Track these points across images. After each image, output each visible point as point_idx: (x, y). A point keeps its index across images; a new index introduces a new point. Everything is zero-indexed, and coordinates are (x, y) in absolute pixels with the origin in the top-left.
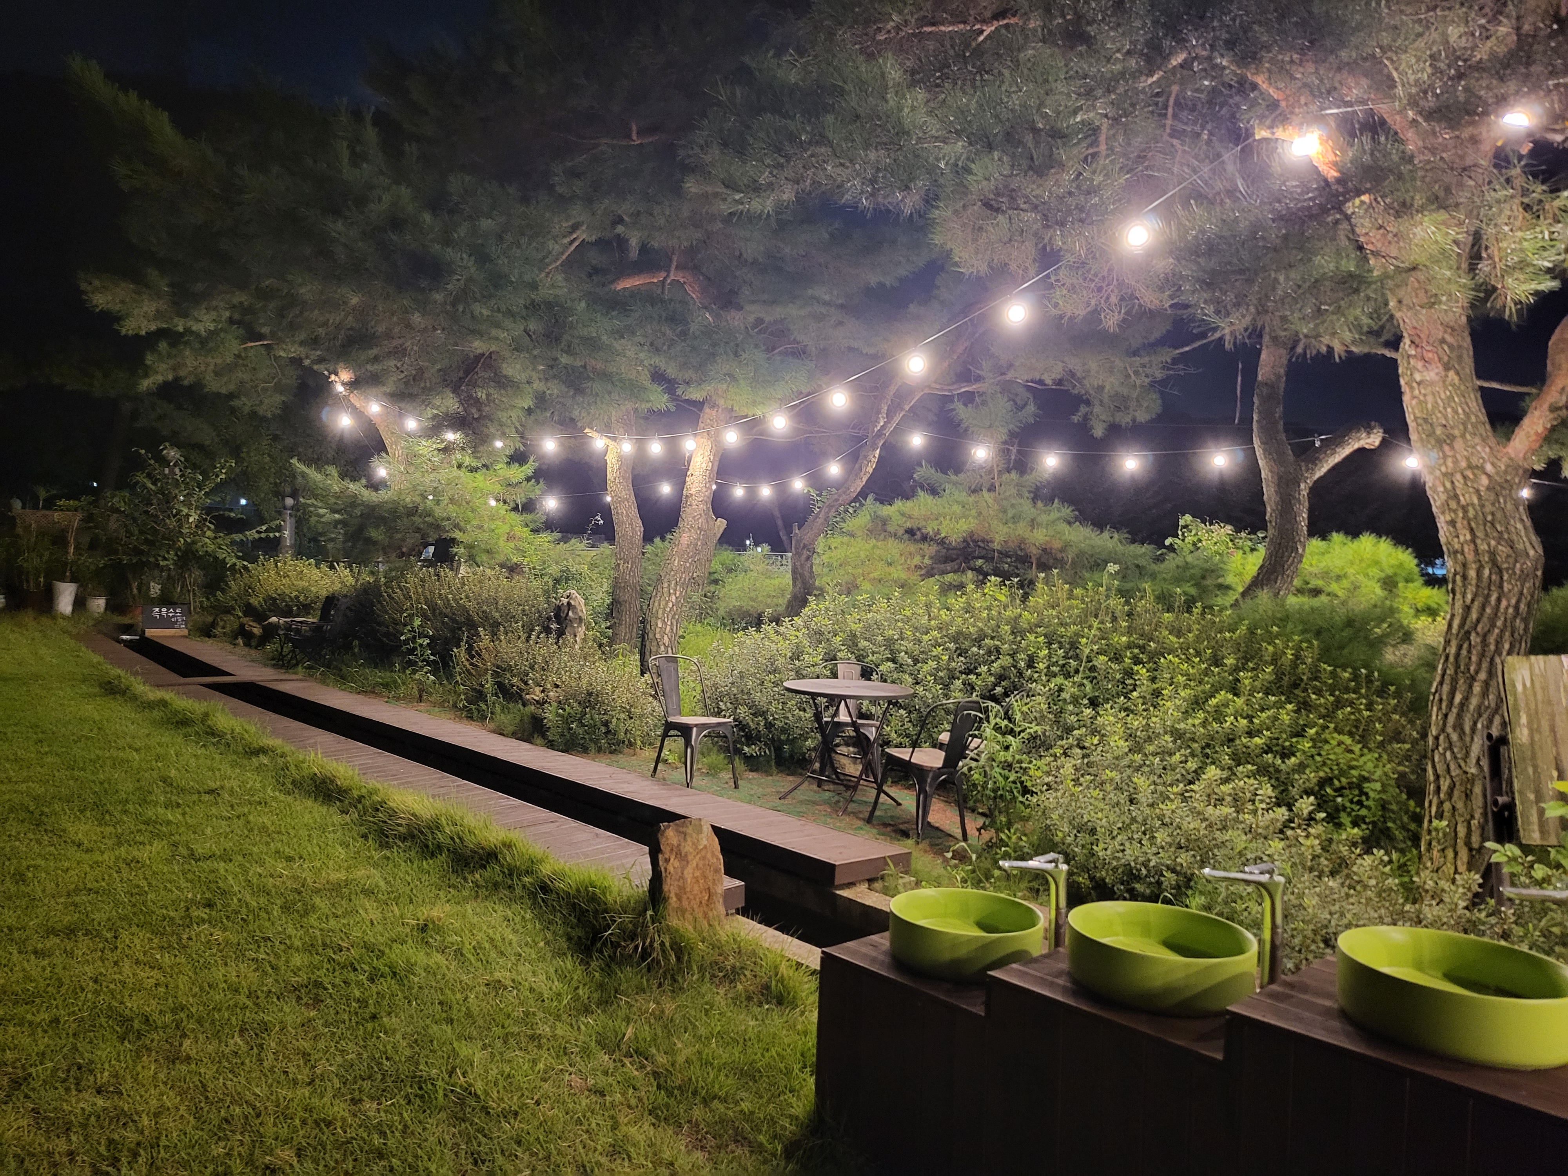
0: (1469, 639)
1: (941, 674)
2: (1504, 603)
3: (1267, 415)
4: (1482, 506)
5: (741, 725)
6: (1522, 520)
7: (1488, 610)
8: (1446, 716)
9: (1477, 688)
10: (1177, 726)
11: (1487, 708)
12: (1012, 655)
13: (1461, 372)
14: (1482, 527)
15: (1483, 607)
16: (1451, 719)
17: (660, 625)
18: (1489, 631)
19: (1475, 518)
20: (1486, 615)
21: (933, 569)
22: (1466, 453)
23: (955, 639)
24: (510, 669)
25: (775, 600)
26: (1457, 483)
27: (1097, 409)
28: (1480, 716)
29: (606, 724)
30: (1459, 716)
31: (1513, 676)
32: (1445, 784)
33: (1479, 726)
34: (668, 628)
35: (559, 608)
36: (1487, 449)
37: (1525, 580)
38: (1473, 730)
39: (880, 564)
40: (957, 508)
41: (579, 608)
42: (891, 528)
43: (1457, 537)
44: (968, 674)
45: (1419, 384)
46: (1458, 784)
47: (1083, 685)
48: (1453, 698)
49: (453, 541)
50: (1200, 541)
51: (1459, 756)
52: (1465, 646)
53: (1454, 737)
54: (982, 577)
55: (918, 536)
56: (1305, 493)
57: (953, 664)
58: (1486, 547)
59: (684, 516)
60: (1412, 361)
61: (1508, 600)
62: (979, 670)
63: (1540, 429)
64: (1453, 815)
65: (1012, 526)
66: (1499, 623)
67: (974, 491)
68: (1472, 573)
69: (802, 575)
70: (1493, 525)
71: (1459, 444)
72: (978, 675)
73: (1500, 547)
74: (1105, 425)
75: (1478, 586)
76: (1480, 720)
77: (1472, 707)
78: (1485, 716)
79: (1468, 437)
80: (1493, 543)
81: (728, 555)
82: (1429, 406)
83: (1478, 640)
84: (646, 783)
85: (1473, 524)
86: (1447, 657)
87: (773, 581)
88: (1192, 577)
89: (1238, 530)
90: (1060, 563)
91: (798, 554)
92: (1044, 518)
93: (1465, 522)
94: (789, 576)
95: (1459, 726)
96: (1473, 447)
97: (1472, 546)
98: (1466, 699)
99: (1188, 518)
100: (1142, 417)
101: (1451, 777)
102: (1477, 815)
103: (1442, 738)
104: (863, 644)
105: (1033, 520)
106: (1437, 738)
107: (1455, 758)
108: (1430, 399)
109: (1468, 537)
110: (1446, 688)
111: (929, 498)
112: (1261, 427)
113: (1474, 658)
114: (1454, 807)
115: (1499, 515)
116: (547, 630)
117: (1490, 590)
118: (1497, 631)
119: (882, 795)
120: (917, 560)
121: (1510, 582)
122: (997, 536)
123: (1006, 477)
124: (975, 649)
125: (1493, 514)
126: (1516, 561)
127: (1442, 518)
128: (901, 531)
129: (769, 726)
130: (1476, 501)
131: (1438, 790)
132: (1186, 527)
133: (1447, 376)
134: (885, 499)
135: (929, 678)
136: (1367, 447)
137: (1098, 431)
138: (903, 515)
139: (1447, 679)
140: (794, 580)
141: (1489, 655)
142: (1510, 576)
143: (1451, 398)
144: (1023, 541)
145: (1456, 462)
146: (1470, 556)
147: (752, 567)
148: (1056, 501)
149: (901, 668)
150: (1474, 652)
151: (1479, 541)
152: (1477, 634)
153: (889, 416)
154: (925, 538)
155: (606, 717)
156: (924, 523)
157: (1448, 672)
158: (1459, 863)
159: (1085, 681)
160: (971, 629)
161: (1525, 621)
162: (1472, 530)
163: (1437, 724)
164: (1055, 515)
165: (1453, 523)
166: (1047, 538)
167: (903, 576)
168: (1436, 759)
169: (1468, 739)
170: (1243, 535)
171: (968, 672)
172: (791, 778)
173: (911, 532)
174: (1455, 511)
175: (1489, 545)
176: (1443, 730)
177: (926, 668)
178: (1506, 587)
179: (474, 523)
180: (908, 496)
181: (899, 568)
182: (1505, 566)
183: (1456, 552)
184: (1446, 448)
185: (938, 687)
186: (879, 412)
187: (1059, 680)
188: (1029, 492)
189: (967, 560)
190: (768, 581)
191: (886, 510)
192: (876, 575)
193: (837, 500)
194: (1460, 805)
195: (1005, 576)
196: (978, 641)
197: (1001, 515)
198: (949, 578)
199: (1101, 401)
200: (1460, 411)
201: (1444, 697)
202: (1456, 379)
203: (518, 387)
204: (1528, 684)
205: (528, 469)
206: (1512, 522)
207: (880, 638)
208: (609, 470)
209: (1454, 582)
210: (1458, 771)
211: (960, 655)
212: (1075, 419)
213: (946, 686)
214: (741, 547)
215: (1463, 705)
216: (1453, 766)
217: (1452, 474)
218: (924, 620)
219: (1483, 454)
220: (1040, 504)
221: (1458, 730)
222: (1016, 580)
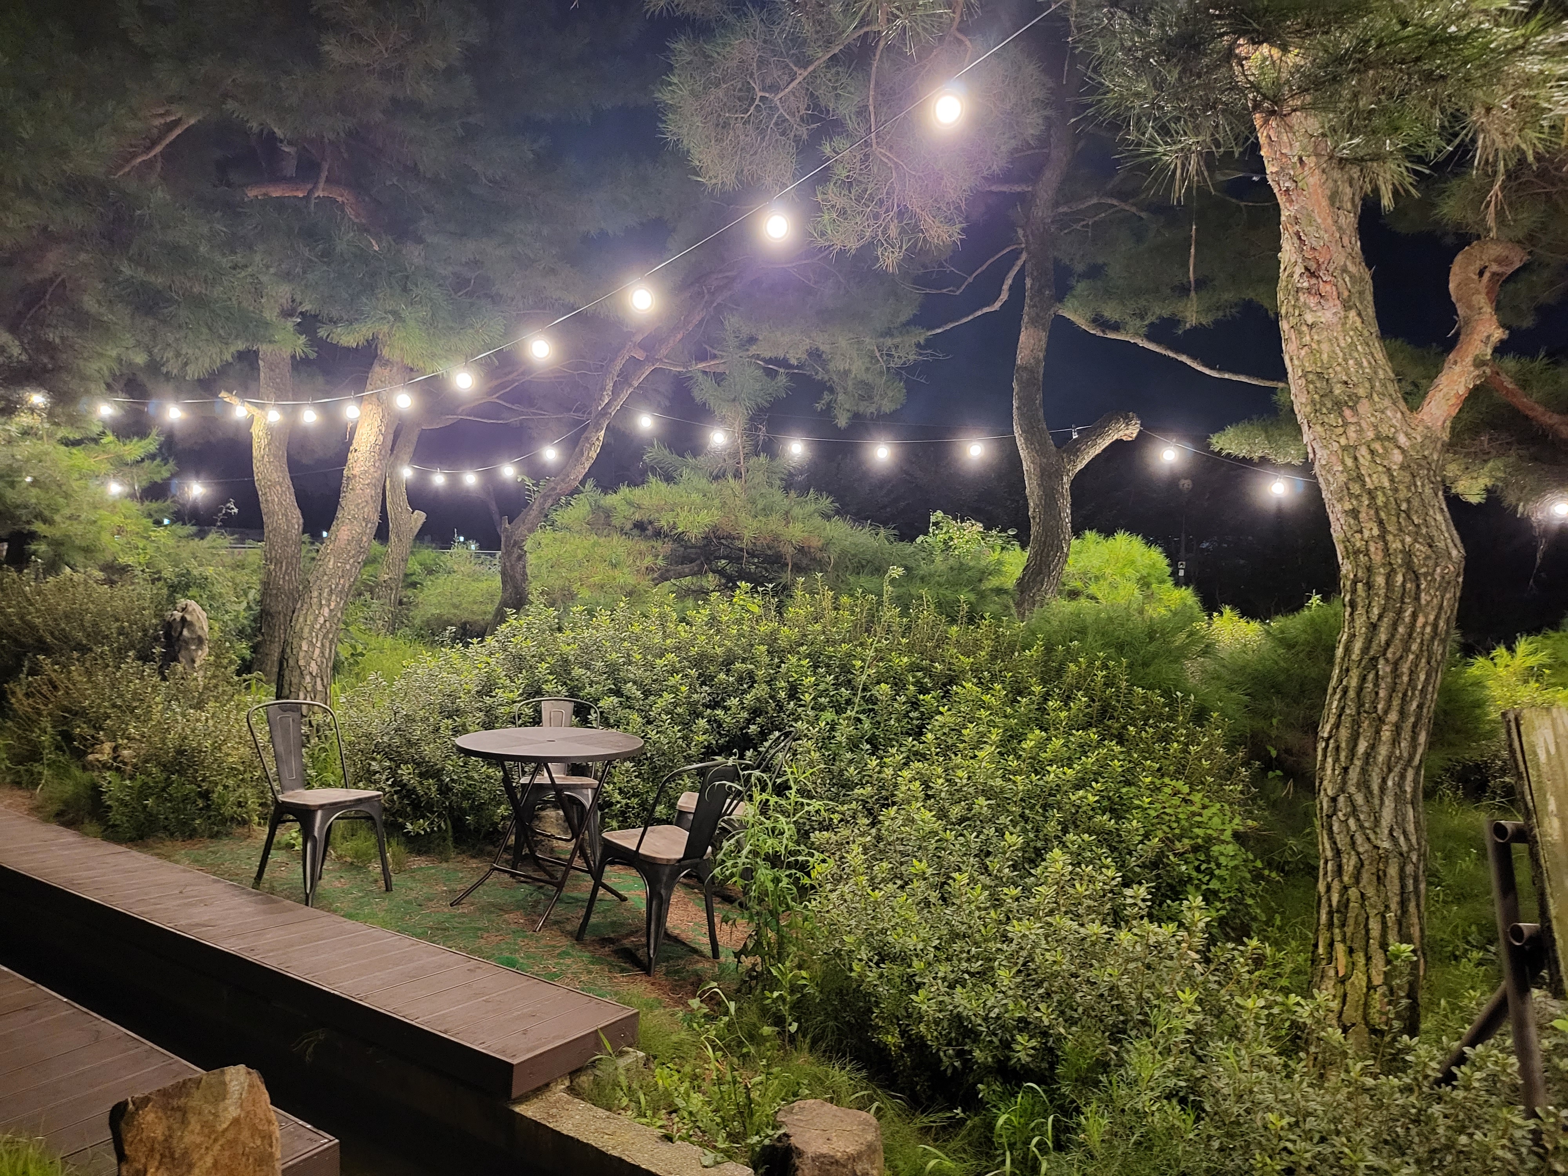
0: (1375, 667)
1: (679, 710)
2: (1421, 620)
3: (1027, 400)
4: (1396, 490)
5: (403, 789)
6: (1442, 509)
7: (1401, 630)
8: (1346, 770)
9: (1386, 734)
10: (990, 782)
11: (1400, 758)
12: (769, 683)
13: (1364, 313)
14: (1394, 519)
15: (1394, 626)
16: (1354, 774)
17: (305, 647)
18: (1401, 657)
19: (1386, 505)
20: (1398, 636)
21: (667, 571)
22: (1373, 419)
23: (697, 663)
24: (82, 713)
25: (482, 607)
26: (1361, 460)
27: (841, 397)
28: (1390, 770)
29: (205, 795)
30: (1364, 771)
31: (1533, 738)
32: (1350, 864)
33: (1390, 783)
34: (317, 651)
35: (169, 626)
36: (1399, 415)
37: (1446, 589)
38: (1383, 789)
39: (601, 567)
40: (696, 497)
41: (197, 625)
42: (616, 522)
43: (1361, 532)
44: (713, 708)
45: (1311, 327)
46: (1366, 862)
47: (859, 720)
48: (1355, 745)
49: (33, 536)
50: (951, 539)
51: (1367, 825)
52: (1371, 676)
53: (1359, 799)
54: (729, 584)
55: (649, 532)
56: (1067, 486)
57: (695, 696)
58: (1400, 546)
59: (343, 503)
60: (1302, 297)
61: (1426, 617)
62: (728, 703)
63: (1462, 390)
64: (1363, 906)
65: (764, 520)
66: (1414, 647)
67: (716, 478)
68: (1380, 580)
69: (513, 578)
70: (1409, 517)
71: (1364, 407)
72: (726, 709)
73: (1417, 546)
74: (849, 415)
75: (1387, 598)
76: (1392, 775)
77: (1380, 759)
78: (1397, 770)
79: (1376, 398)
80: (1408, 539)
81: (428, 554)
82: (1325, 357)
83: (1388, 669)
84: (238, 900)
85: (1383, 515)
86: (1345, 691)
87: (480, 585)
88: (969, 582)
89: (988, 528)
90: (821, 565)
91: (508, 554)
92: (796, 511)
93: (1372, 512)
94: (499, 578)
95: (1364, 784)
96: (1383, 412)
97: (1381, 545)
98: (1373, 747)
99: (939, 514)
100: (887, 406)
101: (1358, 854)
102: (1394, 906)
103: (1341, 799)
104: (577, 671)
105: (787, 513)
106: (1334, 800)
107: (1361, 827)
108: (1325, 347)
109: (1376, 532)
110: (1344, 733)
111: (663, 486)
112: (1022, 415)
113: (1382, 694)
114: (1362, 894)
115: (1416, 503)
116: (145, 657)
117: (1403, 602)
118: (1411, 657)
119: (601, 891)
120: (648, 561)
121: (1428, 593)
122: (746, 532)
123: (753, 460)
124: (722, 676)
125: (1408, 501)
126: (1437, 565)
127: (1338, 507)
128: (629, 525)
129: (445, 790)
130: (1387, 484)
131: (1339, 870)
132: (936, 524)
133: (1346, 317)
134: (608, 486)
135: (664, 717)
136: (1124, 438)
137: (842, 421)
138: (630, 504)
139: (1346, 721)
140: (504, 582)
141: (1401, 689)
142: (1429, 584)
143: (1352, 346)
144: (776, 538)
145: (1360, 431)
146: (1377, 557)
147: (455, 567)
148: (812, 490)
149: (627, 703)
150: (1383, 685)
151: (1390, 538)
152: (1387, 660)
153: (615, 393)
154: (658, 534)
155: (205, 786)
156: (657, 515)
157: (1348, 711)
158: (1373, 972)
159: (862, 716)
160: (718, 650)
161: (1443, 641)
162: (1381, 523)
163: (1333, 781)
164: (811, 507)
165: (1354, 513)
166: (806, 534)
167: (631, 580)
168: (1335, 828)
169: (1377, 801)
170: (994, 532)
171: (714, 704)
172: (474, 863)
173: (640, 526)
174: (1358, 497)
175: (1403, 542)
176: (1342, 790)
177: (661, 703)
178: (1424, 598)
179: (67, 512)
180: (636, 482)
181: (626, 570)
182: (1423, 570)
183: (1357, 552)
184: (1347, 413)
185: (676, 728)
186: (603, 389)
187: (829, 715)
188: (782, 479)
189: (708, 561)
190: (476, 584)
191: (611, 500)
192: (596, 579)
193: (554, 489)
194: (1370, 892)
195: (757, 581)
196: (727, 664)
197: (749, 506)
198: (686, 581)
199: (845, 389)
200: (1365, 364)
201: (1343, 745)
202: (1359, 324)
203: (108, 329)
204: (1553, 750)
205: (150, 444)
206: (1431, 512)
207: (600, 664)
208: (255, 445)
209: (1354, 591)
210: (1367, 846)
211: (703, 683)
212: (819, 406)
213: (686, 725)
214: (445, 543)
215: (1369, 755)
216: (1359, 839)
217: (1356, 447)
218: (657, 639)
219: (1394, 421)
220: (793, 494)
221: (1363, 790)
222: (771, 586)
